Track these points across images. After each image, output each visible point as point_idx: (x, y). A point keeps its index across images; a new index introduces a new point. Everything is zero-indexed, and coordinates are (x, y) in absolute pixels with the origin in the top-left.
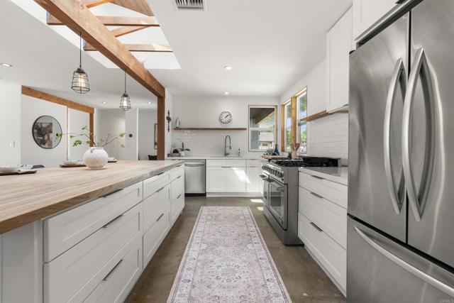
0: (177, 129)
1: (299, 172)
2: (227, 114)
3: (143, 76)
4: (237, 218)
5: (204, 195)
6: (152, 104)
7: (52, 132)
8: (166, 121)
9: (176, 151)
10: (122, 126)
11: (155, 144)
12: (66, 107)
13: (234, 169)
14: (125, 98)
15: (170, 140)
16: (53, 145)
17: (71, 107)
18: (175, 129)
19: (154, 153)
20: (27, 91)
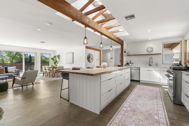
0: (128, 55)
1: (182, 73)
2: (151, 48)
3: (116, 40)
4: (152, 91)
5: (139, 81)
6: (119, 47)
7: (90, 58)
8: (124, 53)
9: (128, 64)
10: (109, 55)
11: (120, 61)
12: (94, 50)
13: (154, 71)
14: (111, 48)
15: (125, 59)
16: (91, 62)
17: (96, 50)
18: (127, 55)
19: (120, 64)
20: (87, 47)
